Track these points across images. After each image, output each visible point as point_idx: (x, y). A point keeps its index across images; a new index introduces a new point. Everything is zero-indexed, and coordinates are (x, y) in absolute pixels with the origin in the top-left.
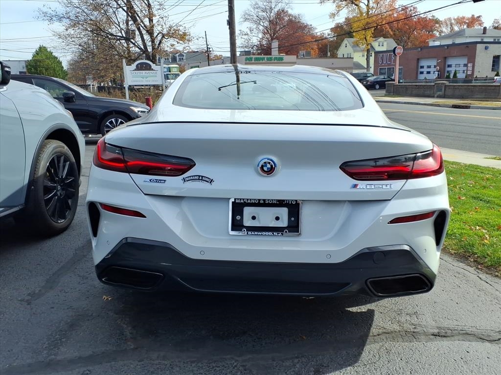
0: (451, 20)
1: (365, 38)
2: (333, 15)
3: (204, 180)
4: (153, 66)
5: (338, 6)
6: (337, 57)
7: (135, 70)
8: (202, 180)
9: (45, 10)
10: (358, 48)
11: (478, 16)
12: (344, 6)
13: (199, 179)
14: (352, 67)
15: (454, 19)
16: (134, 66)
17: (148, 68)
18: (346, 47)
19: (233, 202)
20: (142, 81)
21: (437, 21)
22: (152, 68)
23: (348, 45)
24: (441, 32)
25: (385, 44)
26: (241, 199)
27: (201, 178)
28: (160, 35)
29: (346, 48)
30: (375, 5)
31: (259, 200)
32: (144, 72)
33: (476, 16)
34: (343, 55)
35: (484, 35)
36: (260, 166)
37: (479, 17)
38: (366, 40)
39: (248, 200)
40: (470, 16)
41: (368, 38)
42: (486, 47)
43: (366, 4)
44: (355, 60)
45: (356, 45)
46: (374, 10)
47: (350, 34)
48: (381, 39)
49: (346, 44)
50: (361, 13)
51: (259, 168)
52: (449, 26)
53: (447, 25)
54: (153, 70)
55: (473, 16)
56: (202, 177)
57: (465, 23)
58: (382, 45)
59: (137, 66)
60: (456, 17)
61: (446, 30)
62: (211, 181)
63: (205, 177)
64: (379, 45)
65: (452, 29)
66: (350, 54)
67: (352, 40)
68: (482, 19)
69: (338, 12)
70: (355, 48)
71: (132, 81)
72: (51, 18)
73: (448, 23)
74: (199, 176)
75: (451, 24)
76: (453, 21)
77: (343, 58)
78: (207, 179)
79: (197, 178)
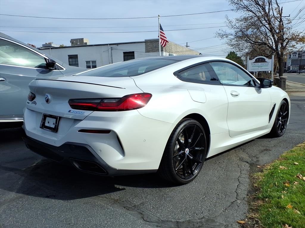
3: (35, 103)
4: (267, 59)
7: (255, 62)
9: (220, 32)
16: (254, 60)
17: (263, 61)
20: (258, 69)
22: (266, 61)
28: (287, 40)
32: (260, 63)
54: (266, 62)
59: (256, 60)
71: (251, 69)
72: (222, 36)
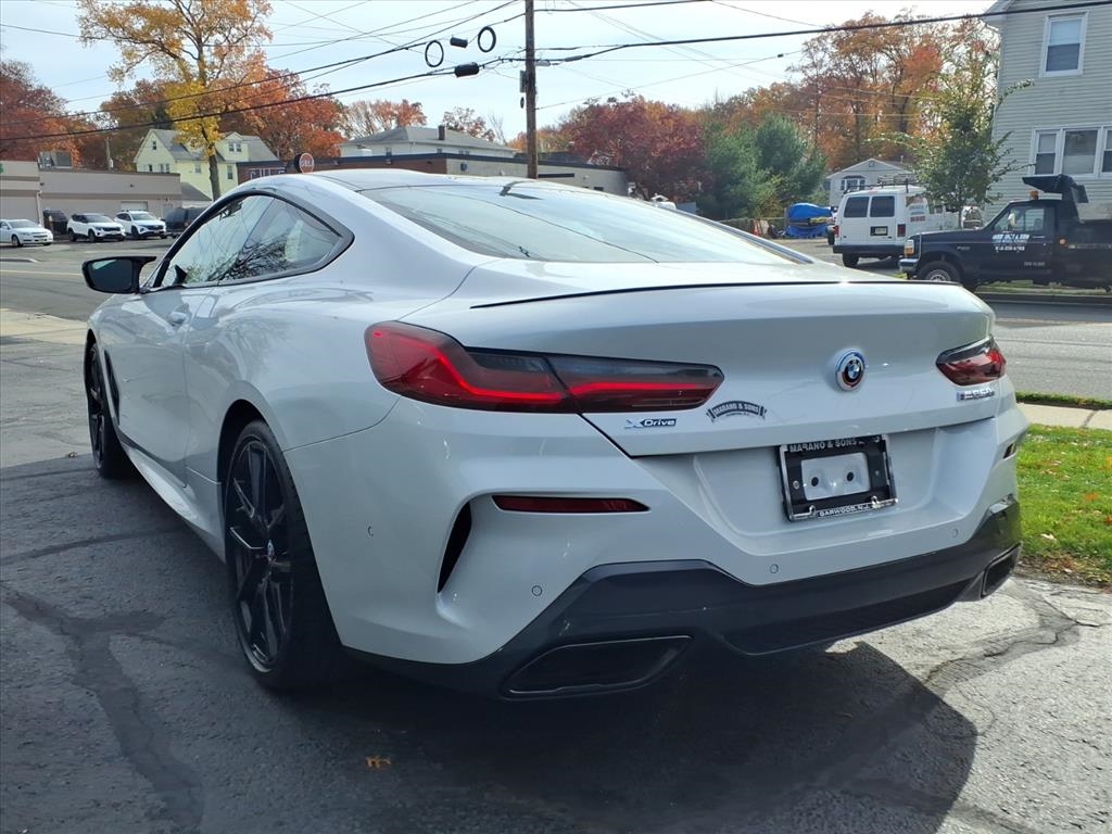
0: (365, 108)
1: (203, 132)
2: (118, 74)
3: (748, 411)
5: (129, 54)
6: (134, 171)
8: (743, 410)
10: (183, 152)
11: (414, 102)
12: (142, 54)
13: (738, 410)
14: (179, 196)
15: (371, 106)
18: (155, 148)
19: (786, 453)
21: (340, 108)
23: (159, 144)
24: (349, 130)
25: (244, 147)
26: (797, 445)
27: (741, 407)
29: (154, 151)
30: (217, 61)
31: (826, 442)
33: (410, 104)
34: (151, 167)
35: (440, 142)
36: (843, 369)
37: (416, 105)
38: (205, 136)
39: (808, 444)
40: (399, 102)
41: (210, 132)
42: (462, 165)
43: (197, 56)
44: (183, 179)
45: (178, 146)
46: (217, 71)
47: (164, 122)
48: (235, 136)
49: (154, 143)
50: (188, 77)
51: (840, 374)
52: (364, 119)
53: (359, 116)
55: (405, 101)
56: (743, 403)
57: (392, 114)
58: (239, 150)
60: (373, 103)
61: (359, 128)
62: (762, 412)
63: (748, 403)
64: (232, 150)
65: (370, 127)
66: (167, 165)
67: (170, 134)
68: (424, 110)
69: (130, 66)
70: (176, 153)
73: (361, 112)
74: (737, 403)
75: (367, 115)
76: (369, 110)
77: (151, 172)
78: (753, 408)
79: (734, 406)
